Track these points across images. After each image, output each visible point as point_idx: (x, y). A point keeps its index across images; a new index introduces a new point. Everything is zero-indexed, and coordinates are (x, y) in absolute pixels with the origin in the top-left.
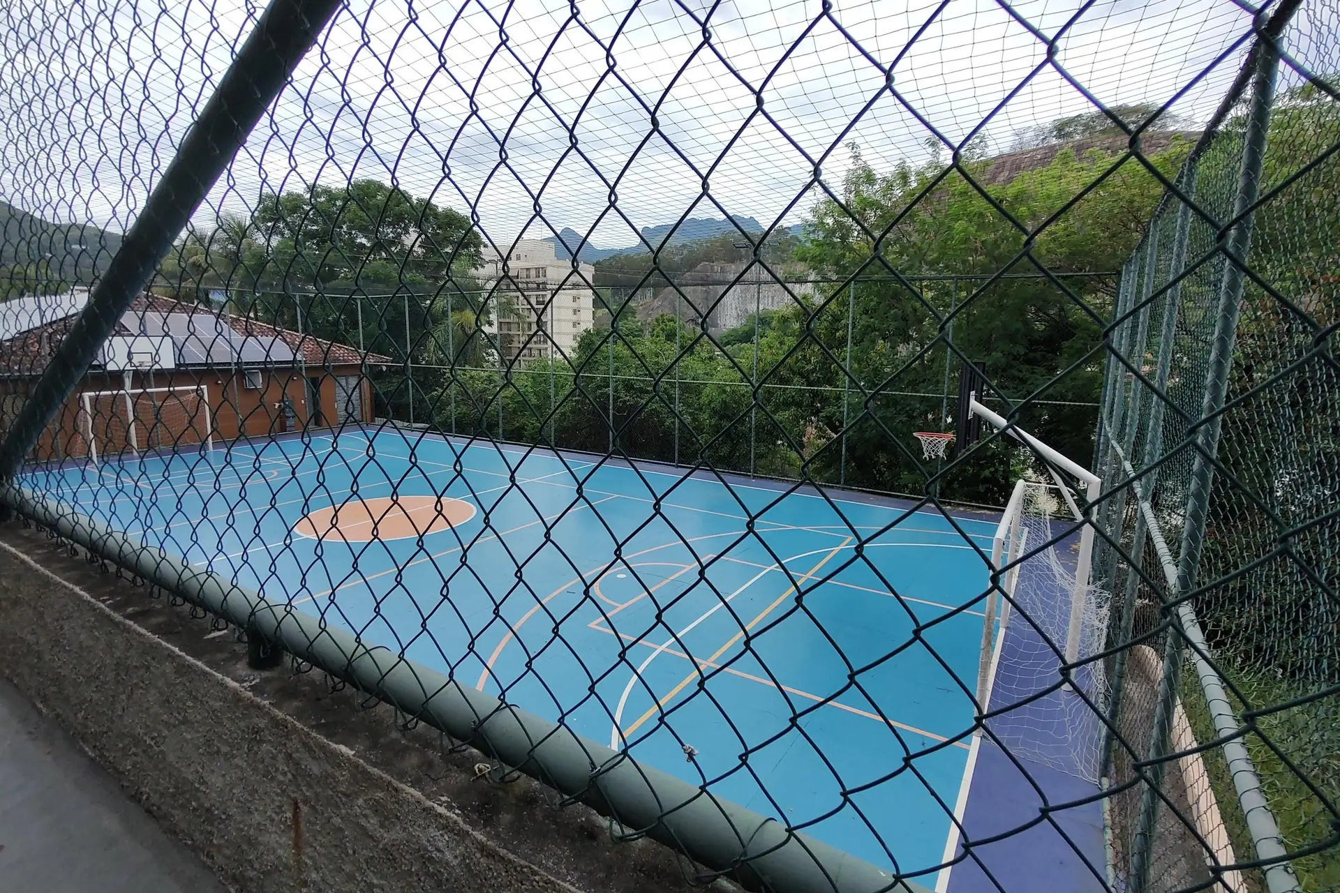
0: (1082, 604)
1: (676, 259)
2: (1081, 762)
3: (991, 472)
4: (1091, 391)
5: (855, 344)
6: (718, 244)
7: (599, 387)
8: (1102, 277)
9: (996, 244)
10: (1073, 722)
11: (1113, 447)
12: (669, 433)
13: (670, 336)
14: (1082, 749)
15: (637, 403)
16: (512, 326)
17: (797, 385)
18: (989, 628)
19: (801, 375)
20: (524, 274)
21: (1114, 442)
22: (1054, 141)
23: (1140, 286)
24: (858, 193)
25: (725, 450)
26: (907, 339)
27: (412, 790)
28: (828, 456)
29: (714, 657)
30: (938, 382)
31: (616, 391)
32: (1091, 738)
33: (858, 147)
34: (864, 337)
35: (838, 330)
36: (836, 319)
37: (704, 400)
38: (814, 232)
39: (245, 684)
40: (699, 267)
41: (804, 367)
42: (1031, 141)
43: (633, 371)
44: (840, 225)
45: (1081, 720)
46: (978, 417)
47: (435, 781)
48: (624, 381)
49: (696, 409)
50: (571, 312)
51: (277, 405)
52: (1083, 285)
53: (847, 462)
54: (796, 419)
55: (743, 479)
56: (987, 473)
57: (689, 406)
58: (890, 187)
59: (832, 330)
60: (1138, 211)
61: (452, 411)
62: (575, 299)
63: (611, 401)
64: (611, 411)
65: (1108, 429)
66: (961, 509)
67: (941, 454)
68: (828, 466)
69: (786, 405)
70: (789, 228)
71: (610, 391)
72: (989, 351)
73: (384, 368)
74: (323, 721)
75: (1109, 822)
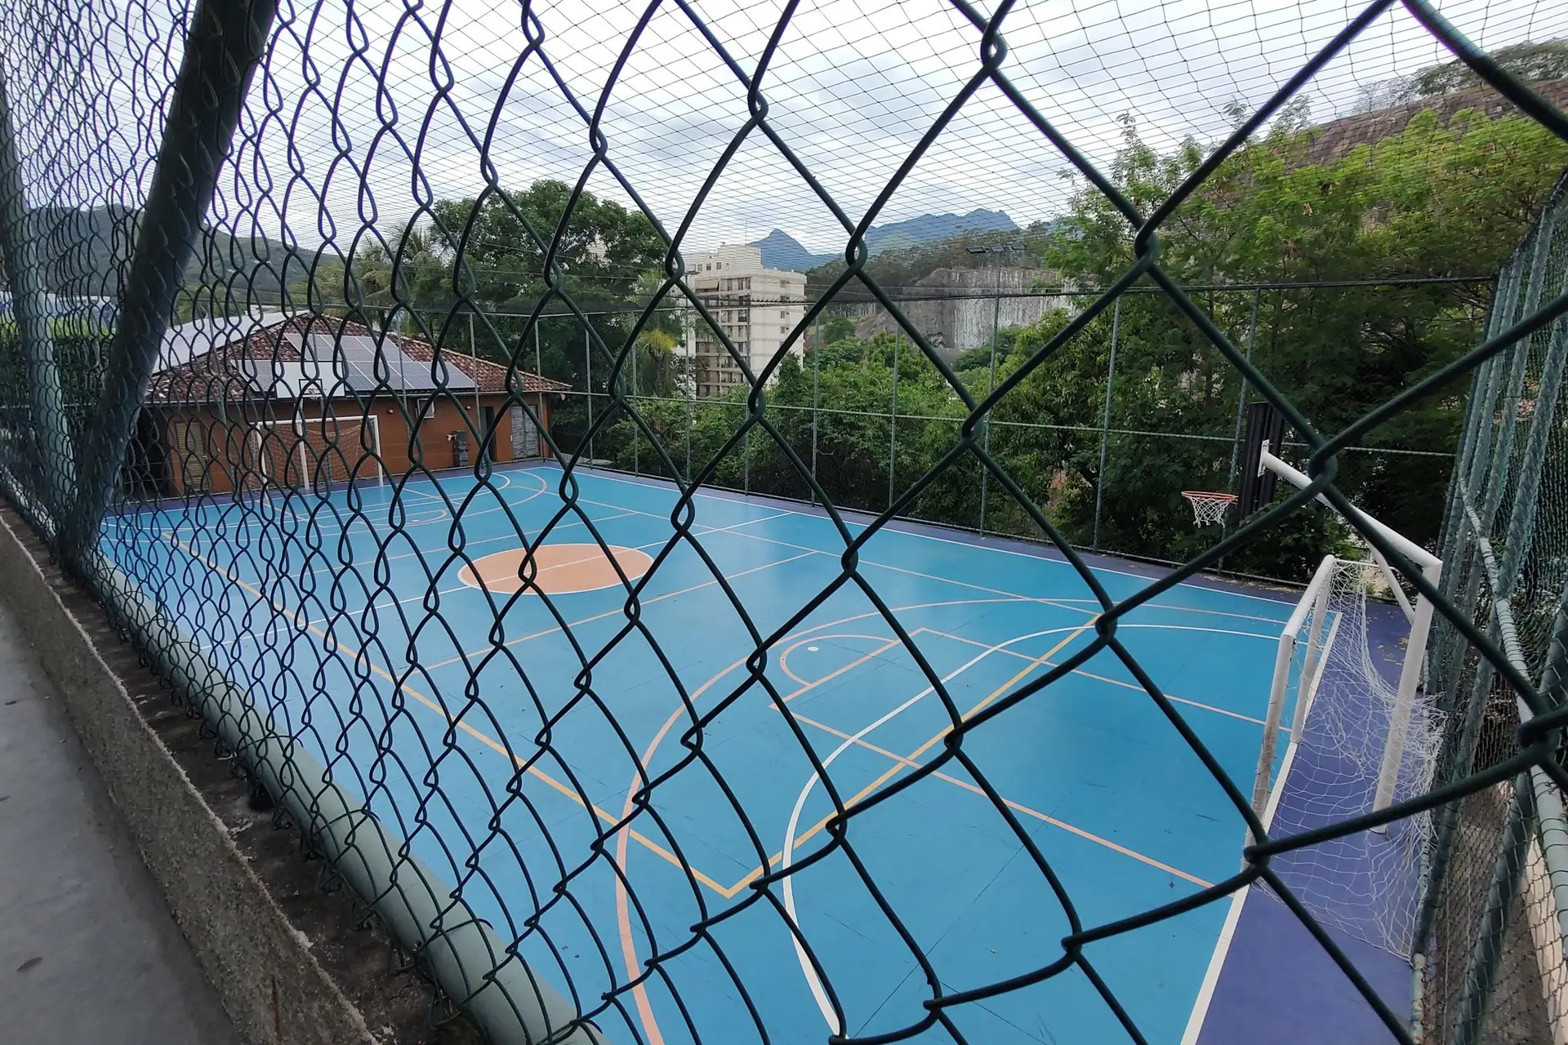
0: (1405, 724)
1: (906, 264)
2: (1388, 931)
3: (1294, 539)
4: (1446, 436)
5: (1121, 372)
6: (958, 245)
7: (802, 422)
8: (1470, 285)
9: (1316, 243)
10: (1380, 877)
11: (1467, 516)
12: (883, 477)
13: (889, 362)
14: (1390, 914)
15: (846, 441)
16: (711, 346)
17: (1044, 423)
18: (1268, 747)
19: (1049, 409)
20: (725, 285)
21: (1469, 509)
22: (1418, 98)
23: (1522, 297)
24: (1131, 178)
25: (948, 501)
26: (1190, 366)
27: (355, 1012)
28: (1080, 511)
29: (914, 756)
30: (1228, 422)
31: (821, 425)
32: (1404, 903)
33: (1133, 120)
34: (1132, 364)
35: (1098, 354)
36: (1097, 340)
37: (927, 439)
38: (1070, 231)
39: (234, 830)
40: (933, 275)
41: (1052, 401)
42: (1383, 98)
43: (843, 402)
44: (1108, 221)
45: (1392, 876)
46: (1272, 474)
47: (387, 1001)
48: (831, 414)
49: (916, 450)
50: (779, 329)
51: (450, 437)
52: (1441, 296)
53: (1103, 519)
54: (1042, 465)
55: (967, 535)
56: (1289, 540)
57: (909, 444)
58: (1174, 170)
59: (1090, 357)
60: (1528, 193)
61: (636, 446)
62: (782, 315)
63: (815, 439)
64: (815, 451)
65: (1463, 490)
66: (1251, 584)
67: (1218, 519)
68: (1079, 523)
69: (1028, 446)
70: (1048, 224)
71: (814, 426)
72: (1301, 382)
73: (563, 397)
74: (297, 893)
75: (1420, 1015)
